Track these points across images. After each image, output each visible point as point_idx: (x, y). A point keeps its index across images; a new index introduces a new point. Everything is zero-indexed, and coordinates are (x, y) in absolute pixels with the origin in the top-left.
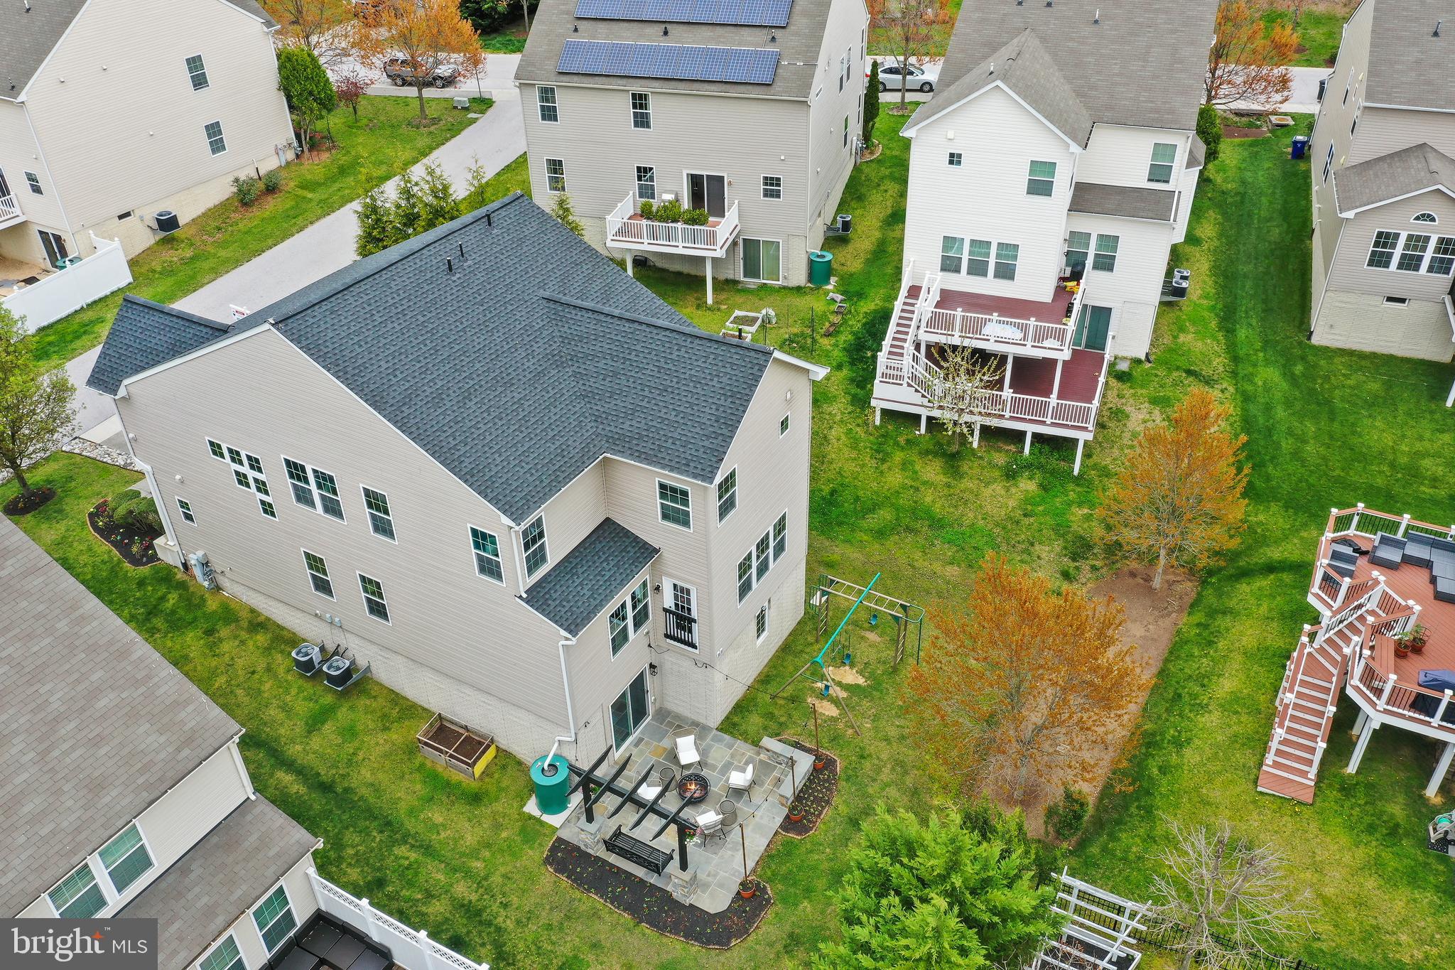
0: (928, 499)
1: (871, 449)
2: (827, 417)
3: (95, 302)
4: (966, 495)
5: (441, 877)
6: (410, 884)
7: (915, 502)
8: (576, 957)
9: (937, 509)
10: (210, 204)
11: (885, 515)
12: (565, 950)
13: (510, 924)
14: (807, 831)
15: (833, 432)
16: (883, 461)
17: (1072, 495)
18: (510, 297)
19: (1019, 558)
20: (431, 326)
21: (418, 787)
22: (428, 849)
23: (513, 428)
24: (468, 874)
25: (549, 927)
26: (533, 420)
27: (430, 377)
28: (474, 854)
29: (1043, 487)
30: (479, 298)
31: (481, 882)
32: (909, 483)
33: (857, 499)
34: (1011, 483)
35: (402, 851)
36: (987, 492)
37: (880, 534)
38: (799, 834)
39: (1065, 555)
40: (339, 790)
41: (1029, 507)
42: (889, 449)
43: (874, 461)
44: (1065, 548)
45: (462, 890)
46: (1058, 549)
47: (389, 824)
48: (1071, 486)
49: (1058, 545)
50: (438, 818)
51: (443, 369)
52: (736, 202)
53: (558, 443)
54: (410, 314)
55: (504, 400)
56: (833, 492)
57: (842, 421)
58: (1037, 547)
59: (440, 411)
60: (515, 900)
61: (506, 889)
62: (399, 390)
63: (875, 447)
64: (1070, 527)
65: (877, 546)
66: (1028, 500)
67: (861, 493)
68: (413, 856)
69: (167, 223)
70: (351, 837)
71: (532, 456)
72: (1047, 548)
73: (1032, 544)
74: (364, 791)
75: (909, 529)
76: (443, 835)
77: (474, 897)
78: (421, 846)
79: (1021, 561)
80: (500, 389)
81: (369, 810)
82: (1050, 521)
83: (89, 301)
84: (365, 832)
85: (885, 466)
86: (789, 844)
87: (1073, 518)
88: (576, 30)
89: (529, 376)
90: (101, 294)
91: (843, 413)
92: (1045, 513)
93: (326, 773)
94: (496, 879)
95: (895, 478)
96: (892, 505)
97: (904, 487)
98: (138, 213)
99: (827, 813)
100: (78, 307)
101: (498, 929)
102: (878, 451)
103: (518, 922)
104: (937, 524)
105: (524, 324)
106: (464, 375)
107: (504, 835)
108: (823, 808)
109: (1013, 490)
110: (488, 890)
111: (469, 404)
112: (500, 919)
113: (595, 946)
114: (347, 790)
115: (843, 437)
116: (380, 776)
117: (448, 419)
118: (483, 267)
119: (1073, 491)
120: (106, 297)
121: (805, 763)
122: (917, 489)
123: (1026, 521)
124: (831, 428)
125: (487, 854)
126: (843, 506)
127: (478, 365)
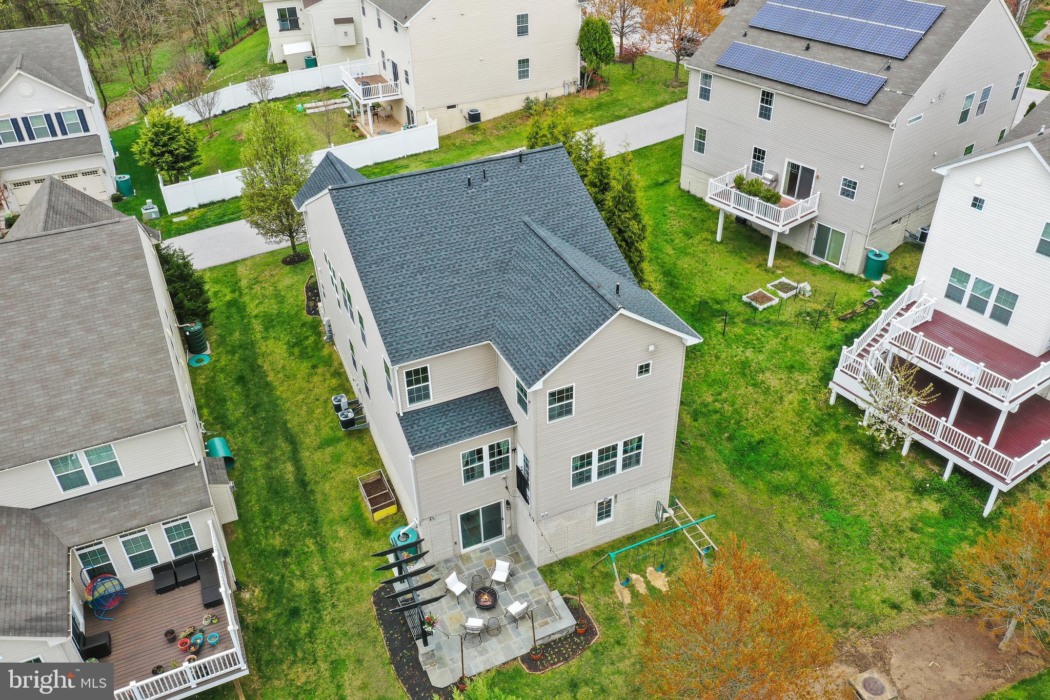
0: (833, 480)
1: (813, 421)
2: (793, 383)
3: (412, 155)
4: (869, 491)
5: (316, 568)
6: (299, 563)
7: (821, 477)
8: (344, 661)
9: (835, 491)
10: (508, 111)
11: (791, 476)
12: (342, 653)
13: (327, 619)
14: (536, 670)
15: (790, 396)
16: (816, 434)
17: (970, 532)
18: (500, 214)
19: (880, 561)
20: (430, 218)
21: (345, 509)
22: (322, 548)
23: (437, 302)
24: (331, 575)
25: (345, 634)
26: (455, 301)
27: (404, 251)
28: (342, 566)
29: (945, 514)
30: (477, 209)
31: (333, 584)
32: (826, 460)
33: (776, 454)
34: (917, 497)
35: (310, 542)
36: (889, 496)
37: (776, 489)
38: (529, 669)
39: (928, 579)
40: (309, 489)
41: (920, 525)
42: (826, 427)
43: (808, 432)
44: (932, 573)
45: (321, 583)
46: (924, 570)
47: (316, 522)
48: (974, 524)
49: (927, 568)
50: (341, 534)
51: (418, 248)
52: (819, 193)
53: (461, 322)
54: (422, 207)
55: (444, 281)
56: (761, 442)
57: (803, 390)
58: (905, 560)
59: (395, 274)
60: (341, 606)
61: (342, 597)
62: (379, 253)
63: (816, 421)
64: (950, 558)
65: (765, 497)
66: (923, 518)
67: (782, 452)
68: (313, 547)
69: (474, 117)
70: (293, 519)
71: (436, 324)
72: (914, 565)
73: (902, 556)
74: (319, 497)
75: (801, 496)
76: (336, 545)
77: (323, 591)
78: (321, 545)
79: (881, 565)
80: (446, 274)
81: (313, 509)
82: (933, 543)
83: (409, 154)
84: (301, 521)
85: (815, 439)
86: (518, 672)
87: (957, 551)
88: (745, 35)
89: (474, 271)
90: (417, 152)
91: (808, 384)
92: (933, 536)
93: (309, 475)
94: (342, 587)
95: (817, 452)
96: (801, 471)
97: (820, 462)
98: (460, 107)
99: (562, 667)
100: (401, 156)
101: (320, 618)
102: (816, 425)
103: (333, 620)
104: (828, 501)
105: (497, 235)
106: (429, 256)
107: (366, 563)
108: (559, 661)
109: (914, 504)
110: (333, 591)
111: (419, 276)
112: (325, 613)
113: (359, 661)
114: (312, 492)
115: (796, 404)
116: (333, 493)
117: (398, 281)
118: (496, 189)
119: (974, 529)
120: (420, 154)
121: (568, 621)
122: (829, 468)
123: (910, 534)
124: (790, 392)
125: (349, 569)
126: (761, 455)
127: (443, 253)
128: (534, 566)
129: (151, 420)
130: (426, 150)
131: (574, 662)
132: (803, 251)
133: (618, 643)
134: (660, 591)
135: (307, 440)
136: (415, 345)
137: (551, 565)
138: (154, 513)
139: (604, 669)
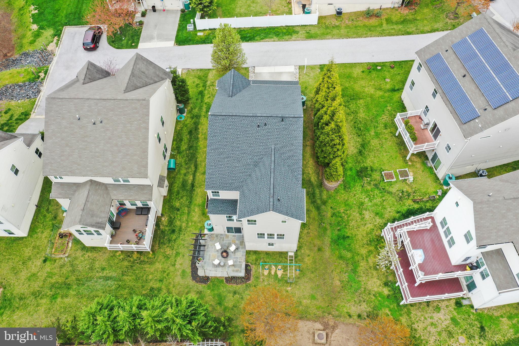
0: (362, 264)
1: (370, 239)
2: (374, 220)
4: (370, 275)
5: (184, 219)
6: (181, 215)
7: (358, 261)
8: (180, 253)
9: (359, 269)
11: (349, 255)
12: (180, 251)
13: (181, 238)
14: (227, 283)
15: (369, 225)
16: (368, 245)
17: (392, 306)
18: (265, 142)
19: (356, 300)
20: (239, 136)
21: (201, 202)
22: (189, 213)
23: (228, 171)
24: (187, 224)
25: (183, 245)
26: (234, 173)
27: (225, 148)
28: (192, 222)
29: (388, 296)
30: (257, 137)
31: (187, 227)
32: (364, 256)
33: (349, 245)
34: (384, 286)
35: (186, 209)
36: (375, 280)
37: (341, 257)
38: (226, 282)
39: (367, 313)
40: (194, 188)
41: (378, 295)
42: (373, 244)
43: (366, 242)
44: (370, 312)
45: (184, 225)
46: (368, 310)
47: (191, 202)
48: (395, 305)
49: (369, 309)
50: (196, 210)
51: (230, 148)
52: (439, 141)
53: (233, 181)
55: (234, 164)
56: (348, 237)
57: (375, 225)
58: (365, 303)
59: (219, 156)
60: (186, 235)
61: (188, 232)
62: (216, 146)
63: (371, 239)
64: (379, 310)
65: (335, 259)
66: (380, 294)
67: (352, 245)
68: (186, 211)
69: (339, 13)
70: (185, 198)
71: (224, 180)
72: (366, 307)
73: (364, 301)
74: (195, 193)
75: (347, 264)
76: (193, 214)
77: (183, 228)
78: (189, 211)
79: (355, 301)
80: (236, 161)
81: (192, 197)
82: (377, 303)
83: (302, 24)
84: (187, 199)
85: (367, 246)
86: (222, 281)
87: (383, 310)
88: (447, 51)
89: (245, 163)
90: (307, 24)
91: (379, 224)
92: (379, 301)
93: (196, 184)
94: (189, 229)
95: (364, 251)
96: (353, 255)
97: (362, 255)
98: (334, 5)
99: (235, 286)
101: (179, 236)
102: (370, 241)
103: (182, 239)
104: (354, 271)
105: (260, 150)
106: (232, 152)
107: (199, 224)
108: (235, 284)
109: (381, 287)
110: (186, 229)
111: (226, 159)
112: (181, 235)
113: (183, 256)
114: (194, 190)
115: (369, 229)
116: (200, 194)
117: (218, 159)
119: (394, 306)
121: (242, 274)
122: (363, 259)
123: (372, 296)
124: (370, 223)
125: (193, 224)
126: (344, 242)
127: (238, 152)
128: (245, 248)
129: (138, 174)
130: (311, 24)
131: (239, 286)
132: (428, 156)
133: (255, 286)
134: (278, 276)
135: (200, 169)
136: (215, 185)
137: (251, 251)
138: (136, 197)
139: (246, 292)
